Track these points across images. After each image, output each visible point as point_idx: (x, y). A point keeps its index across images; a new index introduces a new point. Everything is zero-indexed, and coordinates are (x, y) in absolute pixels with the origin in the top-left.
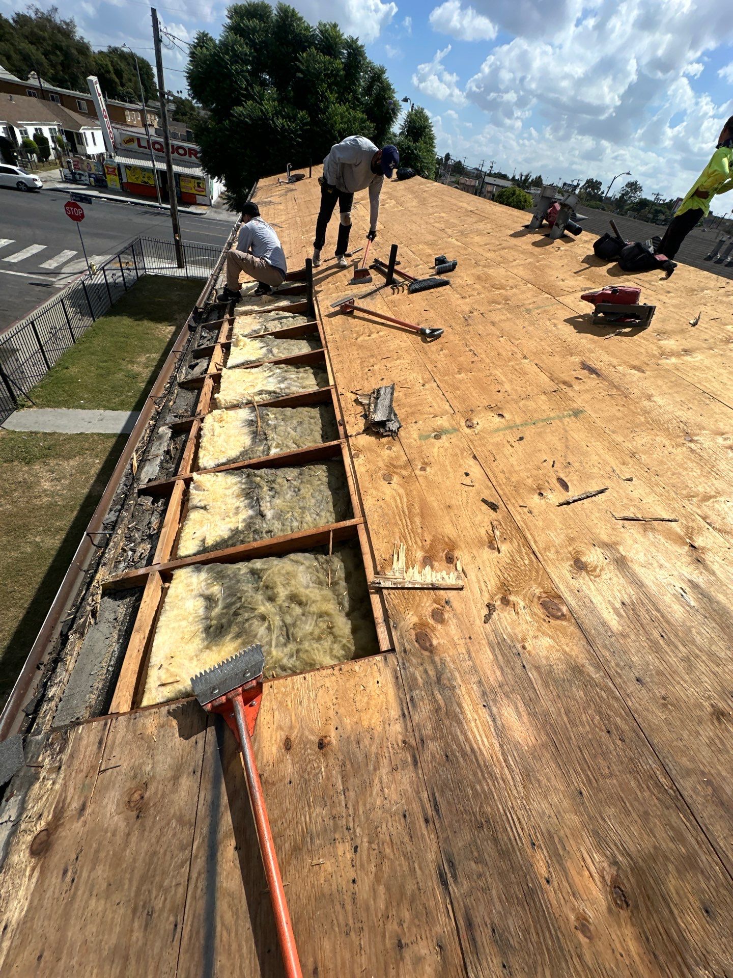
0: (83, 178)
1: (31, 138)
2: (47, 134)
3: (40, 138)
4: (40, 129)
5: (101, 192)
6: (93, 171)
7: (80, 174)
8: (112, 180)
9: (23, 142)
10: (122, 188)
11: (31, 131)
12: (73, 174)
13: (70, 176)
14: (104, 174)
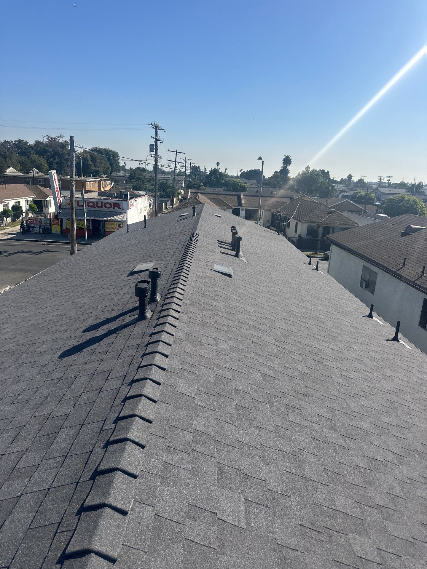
0: (35, 229)
2: (23, 204)
3: (17, 208)
4: (19, 202)
6: (43, 224)
7: (33, 227)
8: (56, 229)
9: (4, 211)
10: (62, 233)
11: (11, 204)
14: (51, 226)
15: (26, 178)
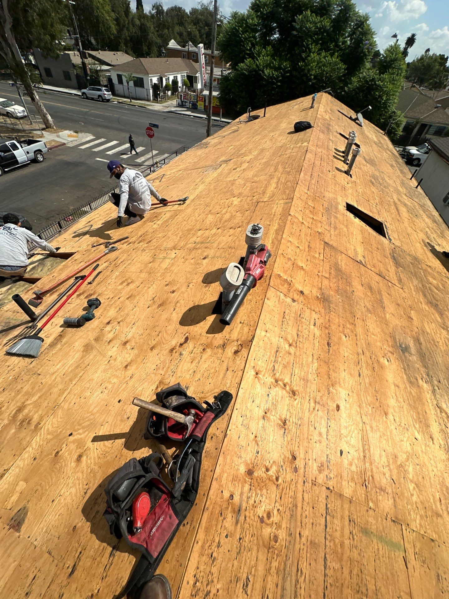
0: (187, 104)
1: (171, 83)
2: (179, 79)
3: (175, 82)
4: (177, 77)
5: (192, 112)
6: (192, 100)
7: (185, 102)
8: (201, 105)
9: (166, 85)
10: (205, 109)
11: (171, 78)
12: (182, 102)
13: (180, 103)
14: (197, 102)
15: (183, 51)
